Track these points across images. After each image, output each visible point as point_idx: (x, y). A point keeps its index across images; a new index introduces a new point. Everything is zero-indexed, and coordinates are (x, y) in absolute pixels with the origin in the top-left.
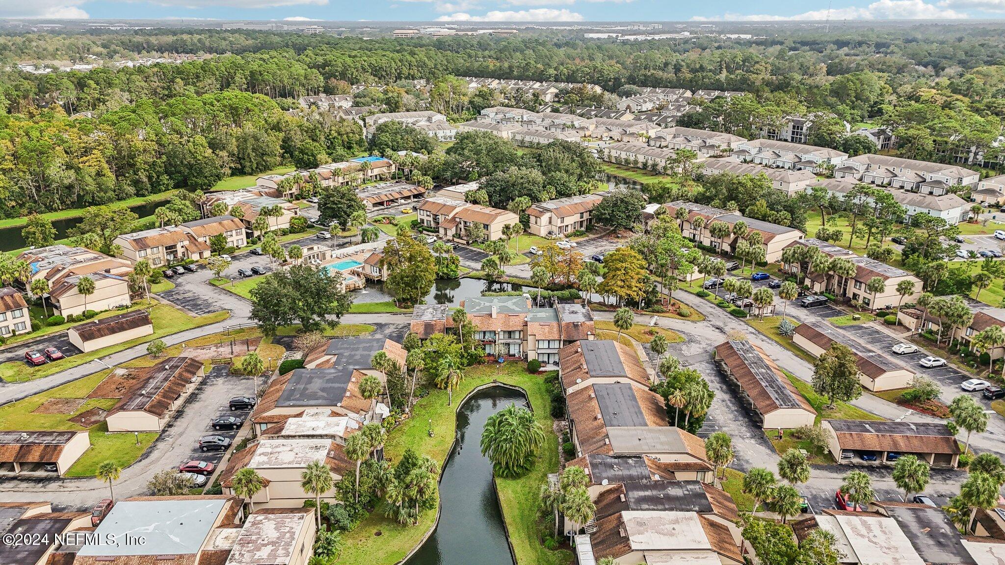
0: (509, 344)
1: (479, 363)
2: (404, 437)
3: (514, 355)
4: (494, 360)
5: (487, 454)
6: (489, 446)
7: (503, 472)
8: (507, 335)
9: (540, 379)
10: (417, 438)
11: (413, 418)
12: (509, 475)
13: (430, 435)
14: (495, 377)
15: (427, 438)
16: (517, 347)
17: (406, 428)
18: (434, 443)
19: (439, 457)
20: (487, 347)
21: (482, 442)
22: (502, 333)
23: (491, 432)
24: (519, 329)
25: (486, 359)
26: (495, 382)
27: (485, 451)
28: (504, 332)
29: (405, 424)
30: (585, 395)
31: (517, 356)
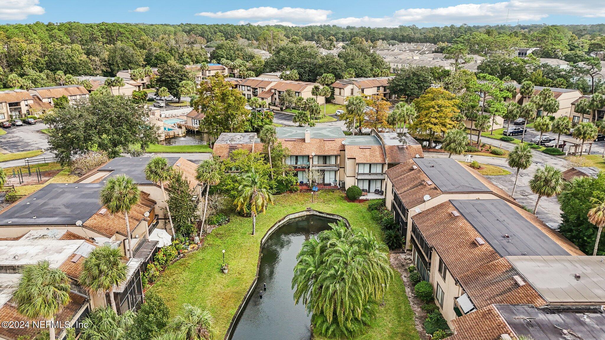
0: (323, 171)
1: (291, 191)
2: (185, 274)
3: (330, 184)
4: (308, 188)
5: (301, 299)
6: (306, 287)
7: (328, 329)
8: (321, 162)
9: (363, 207)
10: (204, 274)
11: (204, 249)
12: (337, 333)
13: (222, 271)
14: (309, 205)
15: (219, 276)
16: (333, 174)
17: (192, 262)
18: (225, 282)
19: (231, 303)
20: (300, 175)
21: (295, 280)
22: (316, 159)
23: (308, 265)
24: (336, 153)
25: (299, 188)
26: (309, 210)
27: (298, 296)
28: (319, 156)
29: (191, 257)
30: (443, 214)
31: (333, 185)
